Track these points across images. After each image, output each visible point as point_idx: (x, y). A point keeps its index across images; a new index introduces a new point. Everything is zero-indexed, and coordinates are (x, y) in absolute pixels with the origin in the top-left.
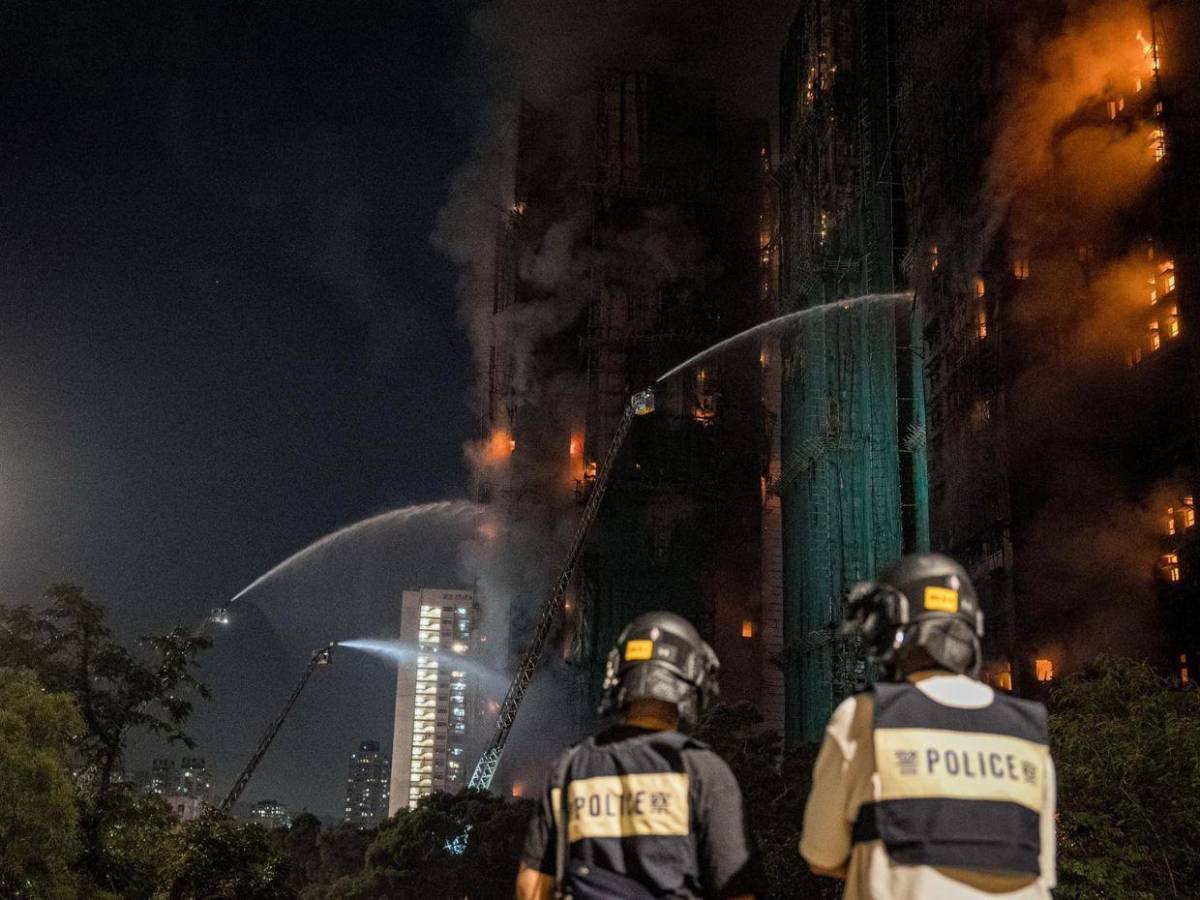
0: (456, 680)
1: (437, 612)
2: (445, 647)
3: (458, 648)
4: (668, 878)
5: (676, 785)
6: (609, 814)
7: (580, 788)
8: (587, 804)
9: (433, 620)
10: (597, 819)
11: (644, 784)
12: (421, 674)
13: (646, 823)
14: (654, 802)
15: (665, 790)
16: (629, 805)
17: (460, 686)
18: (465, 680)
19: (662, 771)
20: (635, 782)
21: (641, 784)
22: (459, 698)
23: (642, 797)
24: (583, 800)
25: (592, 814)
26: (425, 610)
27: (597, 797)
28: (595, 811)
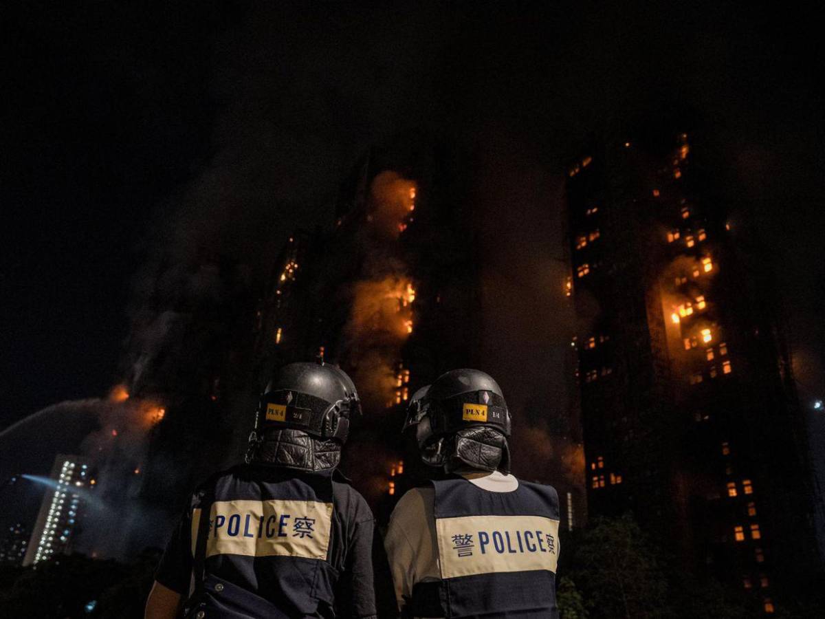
0: (74, 499)
1: (73, 465)
2: (72, 482)
3: (78, 484)
4: (303, 601)
5: (322, 512)
6: (246, 534)
7: (222, 508)
8: (226, 523)
9: (69, 469)
10: (235, 538)
11: (289, 509)
12: (57, 494)
13: (288, 546)
14: (297, 526)
15: (311, 516)
16: (270, 527)
17: (75, 501)
18: (79, 499)
19: (309, 498)
20: (279, 507)
21: (286, 507)
22: (73, 507)
23: (285, 521)
24: (223, 518)
25: (230, 533)
26: (67, 464)
27: (238, 517)
28: (233, 531)
